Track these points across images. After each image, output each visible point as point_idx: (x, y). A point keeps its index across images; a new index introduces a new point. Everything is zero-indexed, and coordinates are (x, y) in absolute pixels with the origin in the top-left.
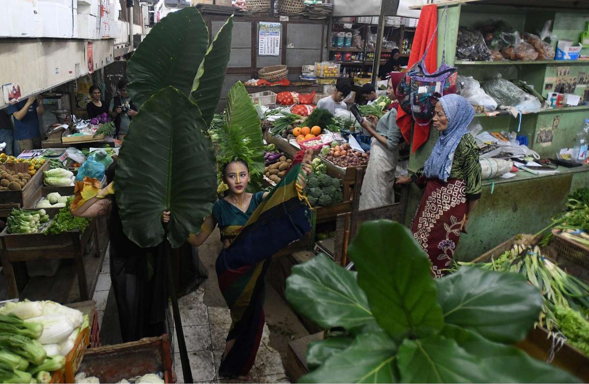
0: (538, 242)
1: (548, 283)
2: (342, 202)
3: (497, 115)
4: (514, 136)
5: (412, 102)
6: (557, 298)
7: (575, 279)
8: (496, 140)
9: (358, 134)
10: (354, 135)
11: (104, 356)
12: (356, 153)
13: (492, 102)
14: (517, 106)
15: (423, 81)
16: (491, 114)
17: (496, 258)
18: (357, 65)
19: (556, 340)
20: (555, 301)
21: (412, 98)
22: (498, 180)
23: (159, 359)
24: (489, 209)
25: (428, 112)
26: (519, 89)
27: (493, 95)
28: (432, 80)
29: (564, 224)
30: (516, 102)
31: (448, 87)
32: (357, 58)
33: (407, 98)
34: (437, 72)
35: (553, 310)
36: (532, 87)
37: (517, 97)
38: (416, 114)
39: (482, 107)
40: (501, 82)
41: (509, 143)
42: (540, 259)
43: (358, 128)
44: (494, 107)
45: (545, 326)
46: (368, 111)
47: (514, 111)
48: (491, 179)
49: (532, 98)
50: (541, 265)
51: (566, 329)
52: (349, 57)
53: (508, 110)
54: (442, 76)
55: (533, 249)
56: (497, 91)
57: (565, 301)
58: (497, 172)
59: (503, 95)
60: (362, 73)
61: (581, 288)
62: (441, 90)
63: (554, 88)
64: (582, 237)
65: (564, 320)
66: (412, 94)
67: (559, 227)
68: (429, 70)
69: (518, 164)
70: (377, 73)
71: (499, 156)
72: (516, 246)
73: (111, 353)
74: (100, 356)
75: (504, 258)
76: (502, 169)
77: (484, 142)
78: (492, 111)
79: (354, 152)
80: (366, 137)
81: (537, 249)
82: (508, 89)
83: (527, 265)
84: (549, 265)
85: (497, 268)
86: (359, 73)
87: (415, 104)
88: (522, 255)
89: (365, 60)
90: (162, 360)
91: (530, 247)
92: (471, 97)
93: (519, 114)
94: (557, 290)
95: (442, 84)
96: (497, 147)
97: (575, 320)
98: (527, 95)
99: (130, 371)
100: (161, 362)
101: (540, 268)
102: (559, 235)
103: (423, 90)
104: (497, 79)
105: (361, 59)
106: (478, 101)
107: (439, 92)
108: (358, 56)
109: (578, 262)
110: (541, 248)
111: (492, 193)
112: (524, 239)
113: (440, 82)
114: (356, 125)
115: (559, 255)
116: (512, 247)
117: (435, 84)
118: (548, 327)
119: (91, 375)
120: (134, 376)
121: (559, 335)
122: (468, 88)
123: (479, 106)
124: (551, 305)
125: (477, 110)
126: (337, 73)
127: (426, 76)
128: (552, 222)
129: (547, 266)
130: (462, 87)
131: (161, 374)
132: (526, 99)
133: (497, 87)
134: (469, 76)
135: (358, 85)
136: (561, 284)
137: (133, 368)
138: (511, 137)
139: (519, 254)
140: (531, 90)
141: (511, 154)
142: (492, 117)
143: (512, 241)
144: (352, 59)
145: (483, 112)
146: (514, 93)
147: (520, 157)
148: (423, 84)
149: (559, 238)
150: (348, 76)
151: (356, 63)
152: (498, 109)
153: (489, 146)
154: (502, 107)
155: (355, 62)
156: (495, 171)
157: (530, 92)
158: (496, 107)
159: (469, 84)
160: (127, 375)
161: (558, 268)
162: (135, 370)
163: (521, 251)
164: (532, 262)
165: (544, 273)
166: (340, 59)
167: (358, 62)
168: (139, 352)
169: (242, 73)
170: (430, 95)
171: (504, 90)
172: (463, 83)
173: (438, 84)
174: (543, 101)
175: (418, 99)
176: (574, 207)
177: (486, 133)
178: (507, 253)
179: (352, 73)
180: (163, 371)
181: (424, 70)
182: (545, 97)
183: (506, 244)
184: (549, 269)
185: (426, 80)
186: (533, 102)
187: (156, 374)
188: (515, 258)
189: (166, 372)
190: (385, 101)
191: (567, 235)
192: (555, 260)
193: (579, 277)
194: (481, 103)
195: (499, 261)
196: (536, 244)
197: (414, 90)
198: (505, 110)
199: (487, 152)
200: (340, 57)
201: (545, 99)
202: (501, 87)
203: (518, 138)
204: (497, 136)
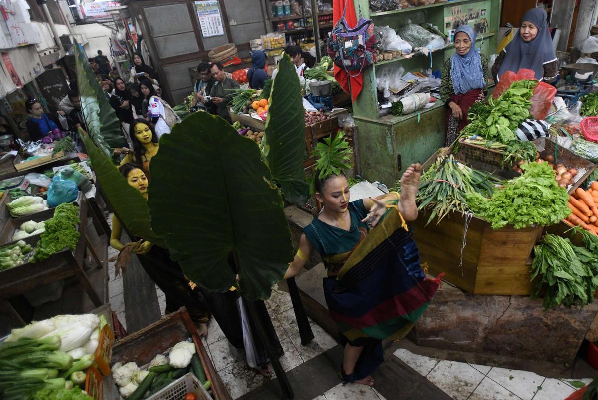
0: (452, 151)
1: (460, 178)
2: (308, 158)
3: (413, 56)
4: (429, 72)
5: (342, 58)
6: (467, 187)
7: (477, 171)
8: (417, 78)
9: (309, 95)
10: (306, 98)
11: (132, 343)
12: (311, 113)
13: (407, 46)
14: (427, 46)
15: (347, 36)
16: (408, 57)
17: (425, 171)
18: (300, 32)
19: (467, 215)
20: (465, 190)
21: (341, 54)
22: (422, 110)
23: (184, 329)
24: (419, 135)
25: (357, 63)
26: (426, 31)
27: (407, 40)
28: (354, 34)
29: (466, 133)
30: (425, 43)
31: (368, 38)
32: (299, 25)
33: (337, 54)
34: (357, 26)
35: (464, 197)
36: (436, 28)
37: (425, 38)
38: (348, 67)
39: (400, 52)
40: (411, 27)
41: (426, 79)
42: (455, 163)
43: (308, 90)
44: (409, 50)
45: (461, 209)
46: (315, 73)
47: (425, 51)
48: (417, 111)
49: (437, 37)
50: (455, 167)
51: (473, 207)
52: (292, 25)
53: (421, 51)
54: (362, 30)
55: (449, 157)
56: (410, 35)
57: (472, 188)
58: (420, 104)
59: (415, 38)
60: (307, 39)
61: (482, 176)
62: (363, 42)
63: (452, 26)
64: (478, 140)
65: (471, 201)
66: (340, 50)
67: (464, 136)
68: (351, 26)
69: (435, 95)
70: (319, 36)
71: (420, 91)
72: (438, 158)
73: (138, 338)
74: (129, 344)
75: (431, 169)
76: (423, 101)
77: (408, 81)
78: (408, 54)
79: (309, 112)
80: (317, 97)
81: (452, 156)
82: (418, 33)
83: (446, 170)
84: (461, 166)
85: (427, 178)
86: (303, 40)
87: (345, 58)
88: (443, 163)
89: (306, 26)
90: (187, 328)
91: (447, 156)
92: (391, 45)
93: (429, 53)
94: (467, 182)
95: (363, 36)
96: (418, 84)
97: (477, 198)
98: (433, 36)
99: (161, 347)
100: (186, 331)
101: (455, 170)
102: (463, 142)
103: (349, 44)
104: (408, 25)
105: (303, 25)
106: (396, 47)
107: (362, 44)
108: (299, 23)
109: (479, 159)
110: (455, 155)
111: (419, 122)
112: (443, 152)
113: (361, 36)
114: (306, 88)
115: (466, 157)
116: (436, 159)
117: (357, 38)
118: (463, 210)
119: (127, 362)
120: (166, 349)
121: (470, 212)
122: (387, 37)
123: (397, 52)
124: (463, 193)
125: (397, 55)
126: (283, 43)
127: (349, 32)
128: (460, 133)
129: (459, 167)
130: (381, 36)
131: (190, 339)
132: (432, 39)
133: (409, 33)
134: (386, 26)
135: (306, 51)
136: (469, 177)
137: (164, 343)
138: (428, 73)
139: (441, 163)
140: (436, 31)
141: (429, 87)
142: (409, 59)
143: (435, 155)
144: (295, 27)
145: (401, 55)
146: (423, 36)
147: (437, 89)
148: (348, 39)
149: (464, 144)
150: (295, 44)
151: (300, 30)
152: (413, 51)
153: (411, 84)
154: (416, 49)
155: (298, 29)
156: (418, 103)
157: (434, 32)
158: (411, 50)
159: (387, 33)
160: (159, 351)
161: (467, 167)
162: (165, 344)
163: (442, 160)
164: (449, 167)
165: (457, 172)
166: (284, 29)
167: (301, 28)
168: (164, 329)
169: (192, 59)
170: (355, 48)
171: (415, 34)
172: (381, 33)
173: (360, 37)
174: (445, 39)
175: (347, 54)
176: (472, 119)
177: (409, 73)
178: (433, 165)
179: (298, 41)
180: (191, 336)
181: (346, 27)
182: (447, 35)
183: (432, 158)
184: (461, 169)
185: (350, 35)
186: (438, 40)
187: (185, 340)
188: (438, 167)
189: (193, 336)
190: (327, 62)
191: (468, 141)
192: (464, 161)
193: (480, 169)
194: (399, 49)
195: (428, 172)
196: (451, 153)
197: (342, 46)
198: (418, 51)
199: (411, 90)
200: (283, 27)
201: (447, 37)
202: (412, 31)
203: (433, 74)
204: (418, 74)
